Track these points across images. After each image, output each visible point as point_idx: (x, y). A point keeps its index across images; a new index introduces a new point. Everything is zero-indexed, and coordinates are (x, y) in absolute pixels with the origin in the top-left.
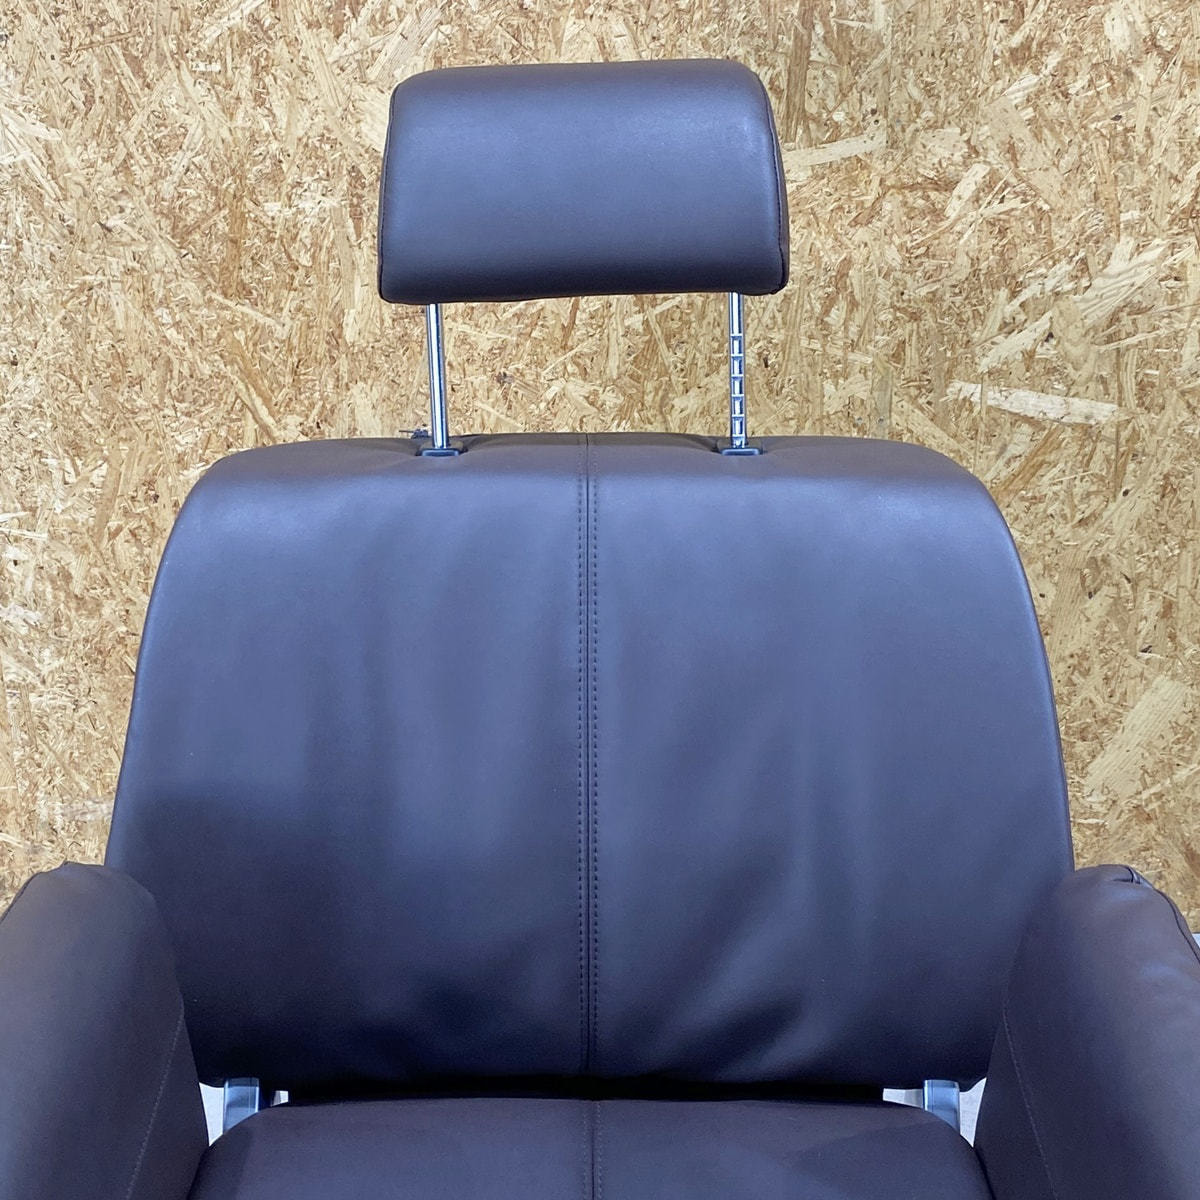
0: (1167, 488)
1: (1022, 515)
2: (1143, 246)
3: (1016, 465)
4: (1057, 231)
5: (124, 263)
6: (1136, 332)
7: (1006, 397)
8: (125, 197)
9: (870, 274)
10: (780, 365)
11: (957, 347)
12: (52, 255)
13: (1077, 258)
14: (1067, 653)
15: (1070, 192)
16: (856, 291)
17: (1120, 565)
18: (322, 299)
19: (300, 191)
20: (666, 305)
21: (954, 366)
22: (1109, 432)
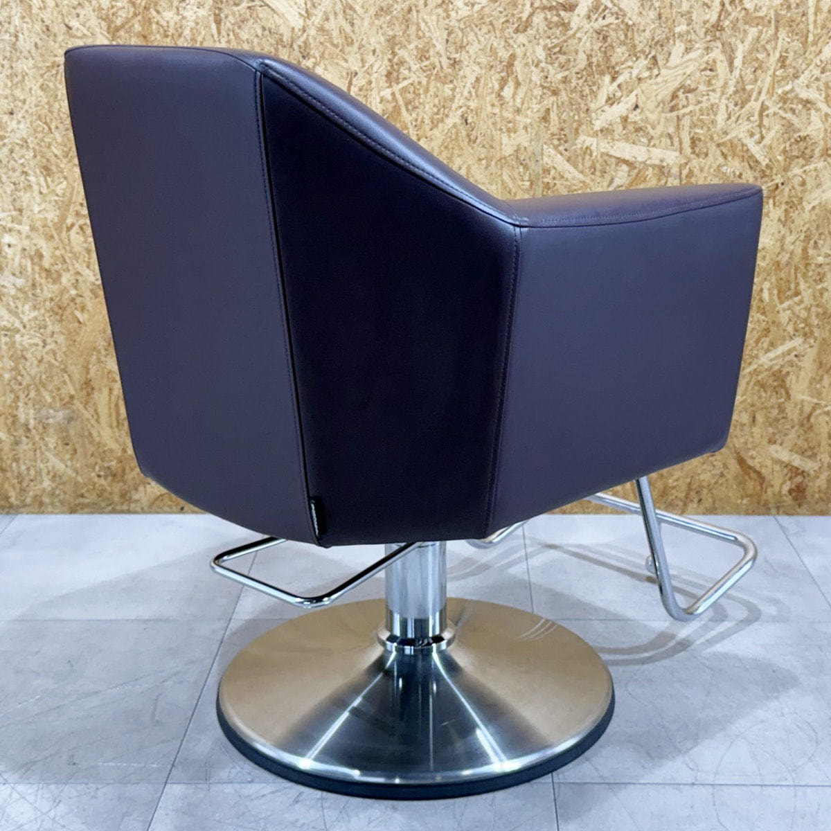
2: (690, 49)
4: (637, 39)
6: (688, 105)
7: (612, 147)
8: (79, 7)
9: (527, 64)
10: (475, 124)
11: (581, 113)
12: (36, 45)
13: (650, 56)
15: (644, 13)
16: (519, 75)
20: (405, 83)
21: (580, 125)
22: (675, 170)
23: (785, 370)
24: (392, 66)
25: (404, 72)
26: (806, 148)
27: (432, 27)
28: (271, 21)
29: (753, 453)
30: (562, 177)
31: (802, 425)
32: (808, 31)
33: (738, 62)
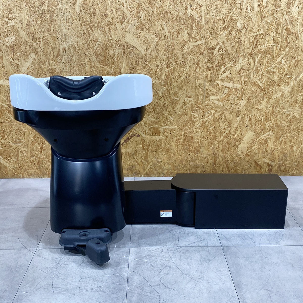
0: (249, 99)
1: (227, 103)
2: (244, 59)
3: (225, 95)
4: (231, 56)
5: (88, 60)
6: (243, 73)
7: (224, 84)
8: (89, 49)
9: (203, 63)
10: (189, 78)
11: (216, 75)
12: (77, 59)
13: (234, 61)
14: (234, 127)
15: (233, 50)
16: (200, 66)
17: (242, 112)
18: (118, 66)
19: (115, 49)
20: (171, 68)
21: (216, 78)
22: (240, 89)
23: (267, 140)
24: (168, 64)
25: (171, 65)
26: (273, 84)
27: (178, 54)
28: (138, 53)
29: (259, 161)
30: (211, 91)
31: (271, 153)
32: (274, 55)
33: (256, 62)
